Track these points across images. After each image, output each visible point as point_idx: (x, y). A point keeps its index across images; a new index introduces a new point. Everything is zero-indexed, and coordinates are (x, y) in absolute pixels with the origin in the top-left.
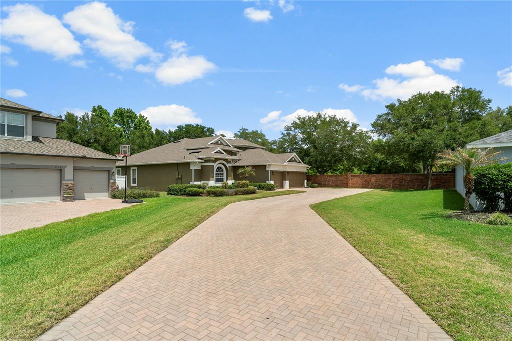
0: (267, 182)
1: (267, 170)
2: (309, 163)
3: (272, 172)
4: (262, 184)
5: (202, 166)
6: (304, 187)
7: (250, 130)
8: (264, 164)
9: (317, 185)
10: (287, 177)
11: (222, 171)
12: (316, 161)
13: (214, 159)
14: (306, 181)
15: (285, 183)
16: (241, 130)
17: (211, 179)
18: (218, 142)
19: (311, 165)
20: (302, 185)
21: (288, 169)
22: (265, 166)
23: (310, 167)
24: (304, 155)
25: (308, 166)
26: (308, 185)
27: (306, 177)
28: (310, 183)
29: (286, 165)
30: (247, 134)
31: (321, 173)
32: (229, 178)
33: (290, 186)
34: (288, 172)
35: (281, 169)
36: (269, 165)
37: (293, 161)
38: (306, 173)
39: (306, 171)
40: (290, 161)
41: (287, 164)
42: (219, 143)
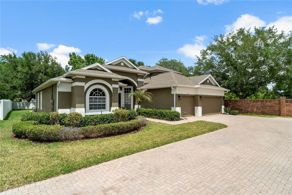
0: (172, 108)
1: (172, 93)
2: (228, 87)
3: (179, 96)
4: (165, 111)
5: (72, 88)
6: (221, 113)
7: (169, 60)
8: (168, 86)
9: (237, 111)
10: (199, 102)
11: (104, 94)
12: (236, 84)
13: (84, 77)
14: (223, 107)
15: (197, 109)
16: (161, 60)
17: (77, 105)
18: (120, 63)
19: (230, 89)
20: (219, 111)
21: (200, 93)
22: (169, 89)
23: (228, 90)
24: (221, 78)
25: (226, 90)
26: (225, 111)
27: (223, 102)
28: (229, 109)
29: (197, 88)
30: (166, 63)
31: (242, 97)
32: (113, 104)
33: (204, 113)
34: (201, 97)
35: (192, 93)
36: (175, 87)
37: (208, 84)
38: (224, 97)
39: (223, 95)
40: (205, 83)
41: (199, 86)
42: (122, 64)
